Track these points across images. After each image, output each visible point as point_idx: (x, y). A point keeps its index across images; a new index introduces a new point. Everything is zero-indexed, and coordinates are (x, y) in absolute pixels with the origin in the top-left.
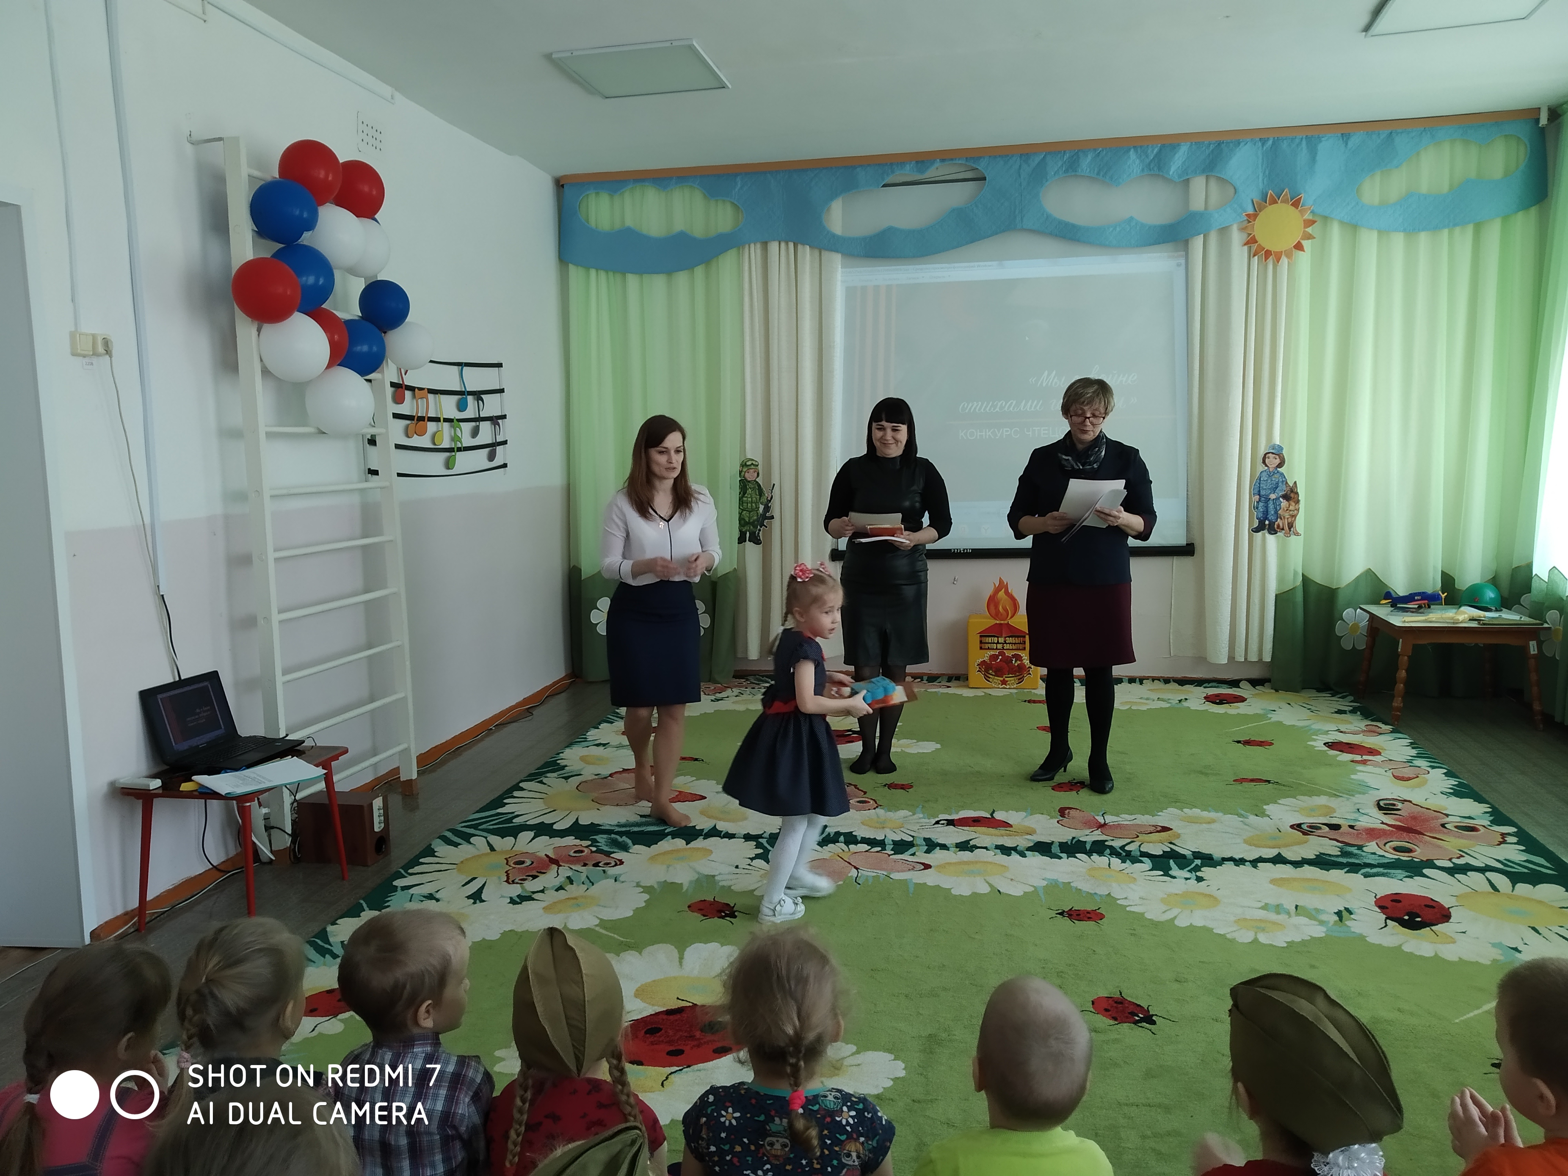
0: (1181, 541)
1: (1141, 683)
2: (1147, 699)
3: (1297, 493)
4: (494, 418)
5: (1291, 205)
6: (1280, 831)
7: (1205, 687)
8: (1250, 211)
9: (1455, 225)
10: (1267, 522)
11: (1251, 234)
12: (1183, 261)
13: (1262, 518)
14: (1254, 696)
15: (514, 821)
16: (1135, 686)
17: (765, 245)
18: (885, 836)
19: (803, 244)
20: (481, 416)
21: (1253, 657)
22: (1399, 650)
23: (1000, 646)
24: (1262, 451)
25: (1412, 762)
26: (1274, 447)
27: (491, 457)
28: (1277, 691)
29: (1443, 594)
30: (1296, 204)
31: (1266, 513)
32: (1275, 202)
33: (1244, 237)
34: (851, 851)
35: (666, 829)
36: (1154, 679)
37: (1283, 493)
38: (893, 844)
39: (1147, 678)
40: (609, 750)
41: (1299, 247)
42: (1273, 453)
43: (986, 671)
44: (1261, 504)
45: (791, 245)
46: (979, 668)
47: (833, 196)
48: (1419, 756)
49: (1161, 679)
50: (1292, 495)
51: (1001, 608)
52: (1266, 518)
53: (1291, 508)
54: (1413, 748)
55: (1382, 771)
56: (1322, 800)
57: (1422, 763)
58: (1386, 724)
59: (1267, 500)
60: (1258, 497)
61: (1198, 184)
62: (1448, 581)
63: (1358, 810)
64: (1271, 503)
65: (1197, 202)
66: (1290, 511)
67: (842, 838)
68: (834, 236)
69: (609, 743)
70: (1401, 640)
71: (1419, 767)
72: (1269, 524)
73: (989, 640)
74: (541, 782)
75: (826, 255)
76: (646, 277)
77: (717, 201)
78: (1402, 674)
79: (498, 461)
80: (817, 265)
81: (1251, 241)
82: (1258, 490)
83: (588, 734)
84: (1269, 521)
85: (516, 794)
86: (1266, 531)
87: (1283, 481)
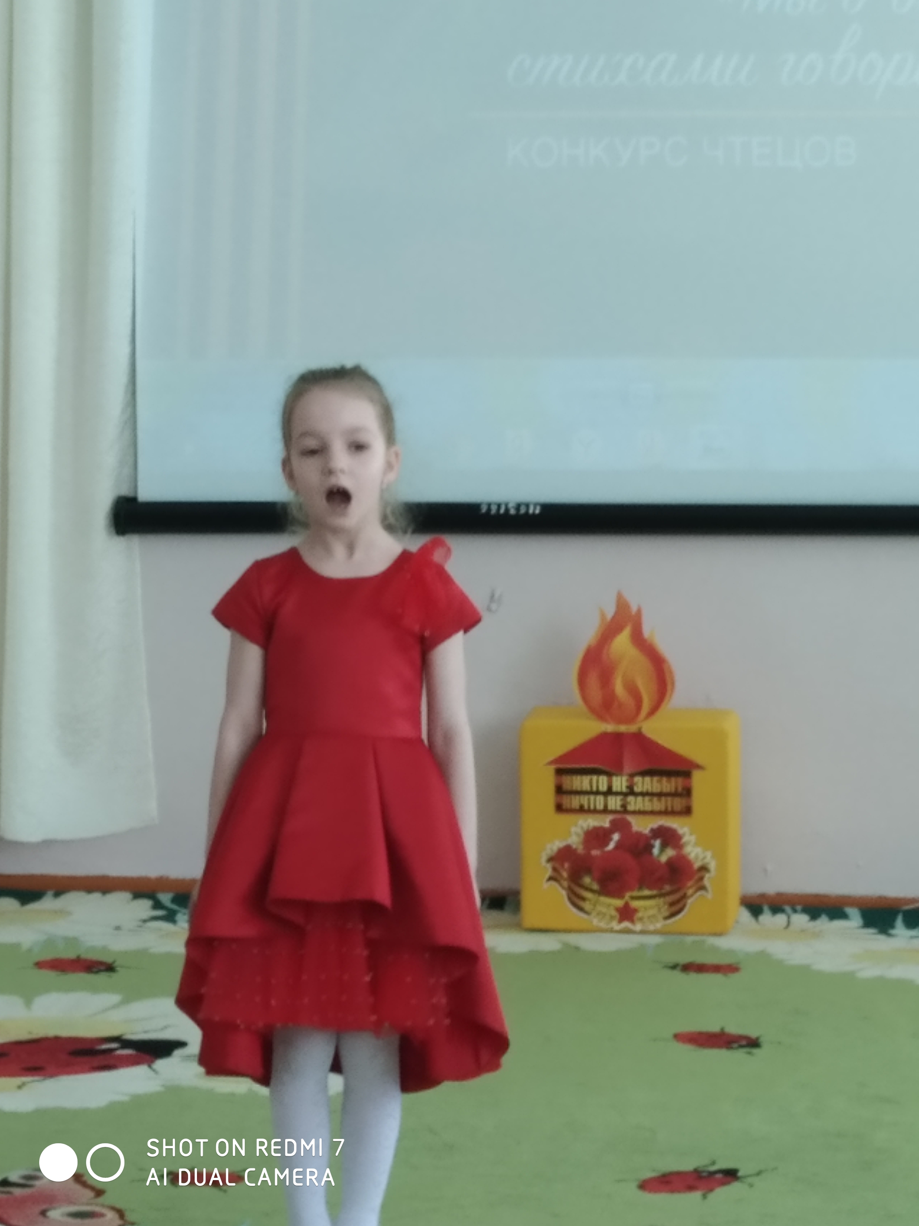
23: (614, 803)
43: (575, 878)
46: (555, 869)
51: (619, 688)
73: (583, 782)
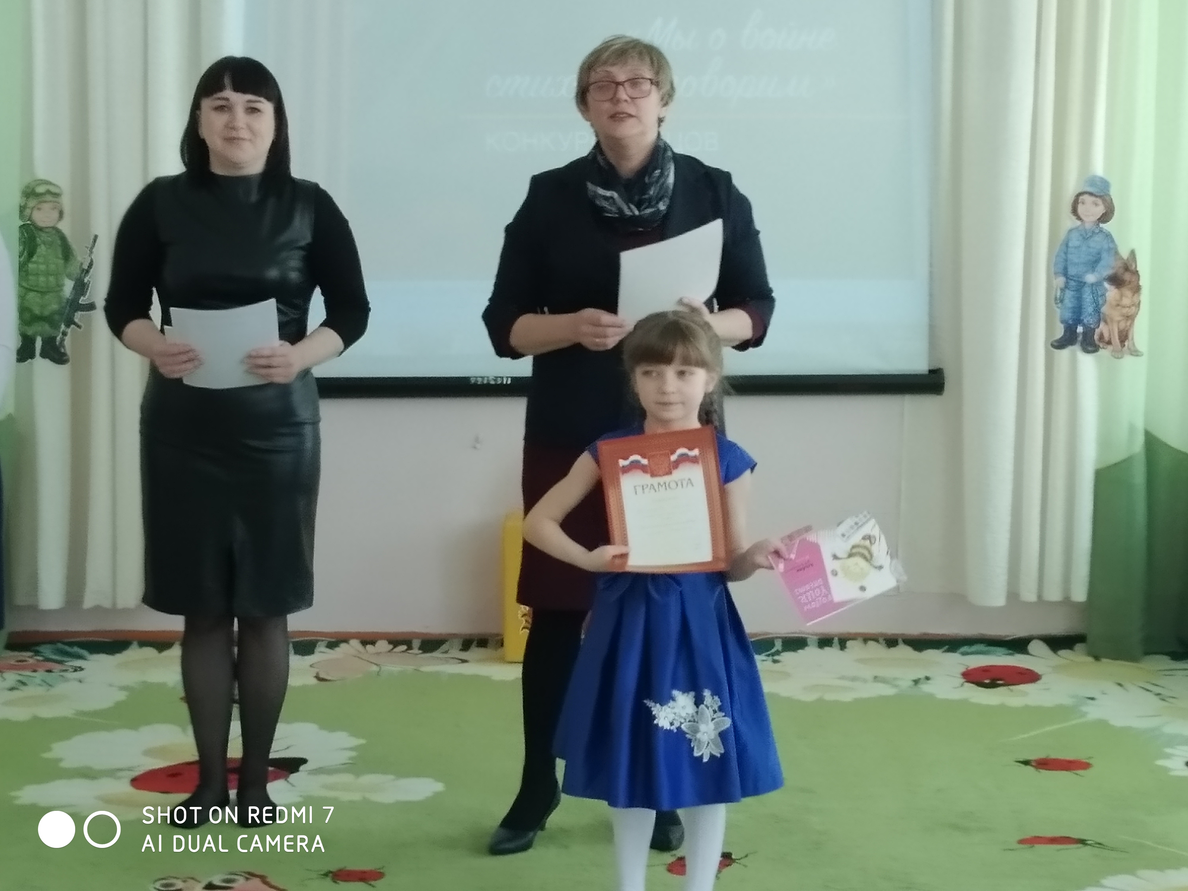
0: (918, 365)
1: (842, 648)
2: (854, 679)
3: (1136, 272)
7: (964, 654)
13: (1071, 322)
14: (1057, 669)
16: (832, 653)
21: (1054, 594)
24: (1072, 187)
26: (1093, 181)
28: (1097, 658)
31: (1078, 310)
36: (867, 638)
37: (1109, 272)
39: (853, 637)
42: (1091, 194)
44: (1069, 294)
49: (881, 640)
50: (1126, 276)
52: (1078, 321)
53: (1125, 301)
59: (1081, 285)
60: (1063, 278)
64: (1087, 290)
66: (1124, 306)
72: (1085, 334)
82: (1063, 266)
84: (1084, 325)
86: (1078, 347)
87: (1109, 249)
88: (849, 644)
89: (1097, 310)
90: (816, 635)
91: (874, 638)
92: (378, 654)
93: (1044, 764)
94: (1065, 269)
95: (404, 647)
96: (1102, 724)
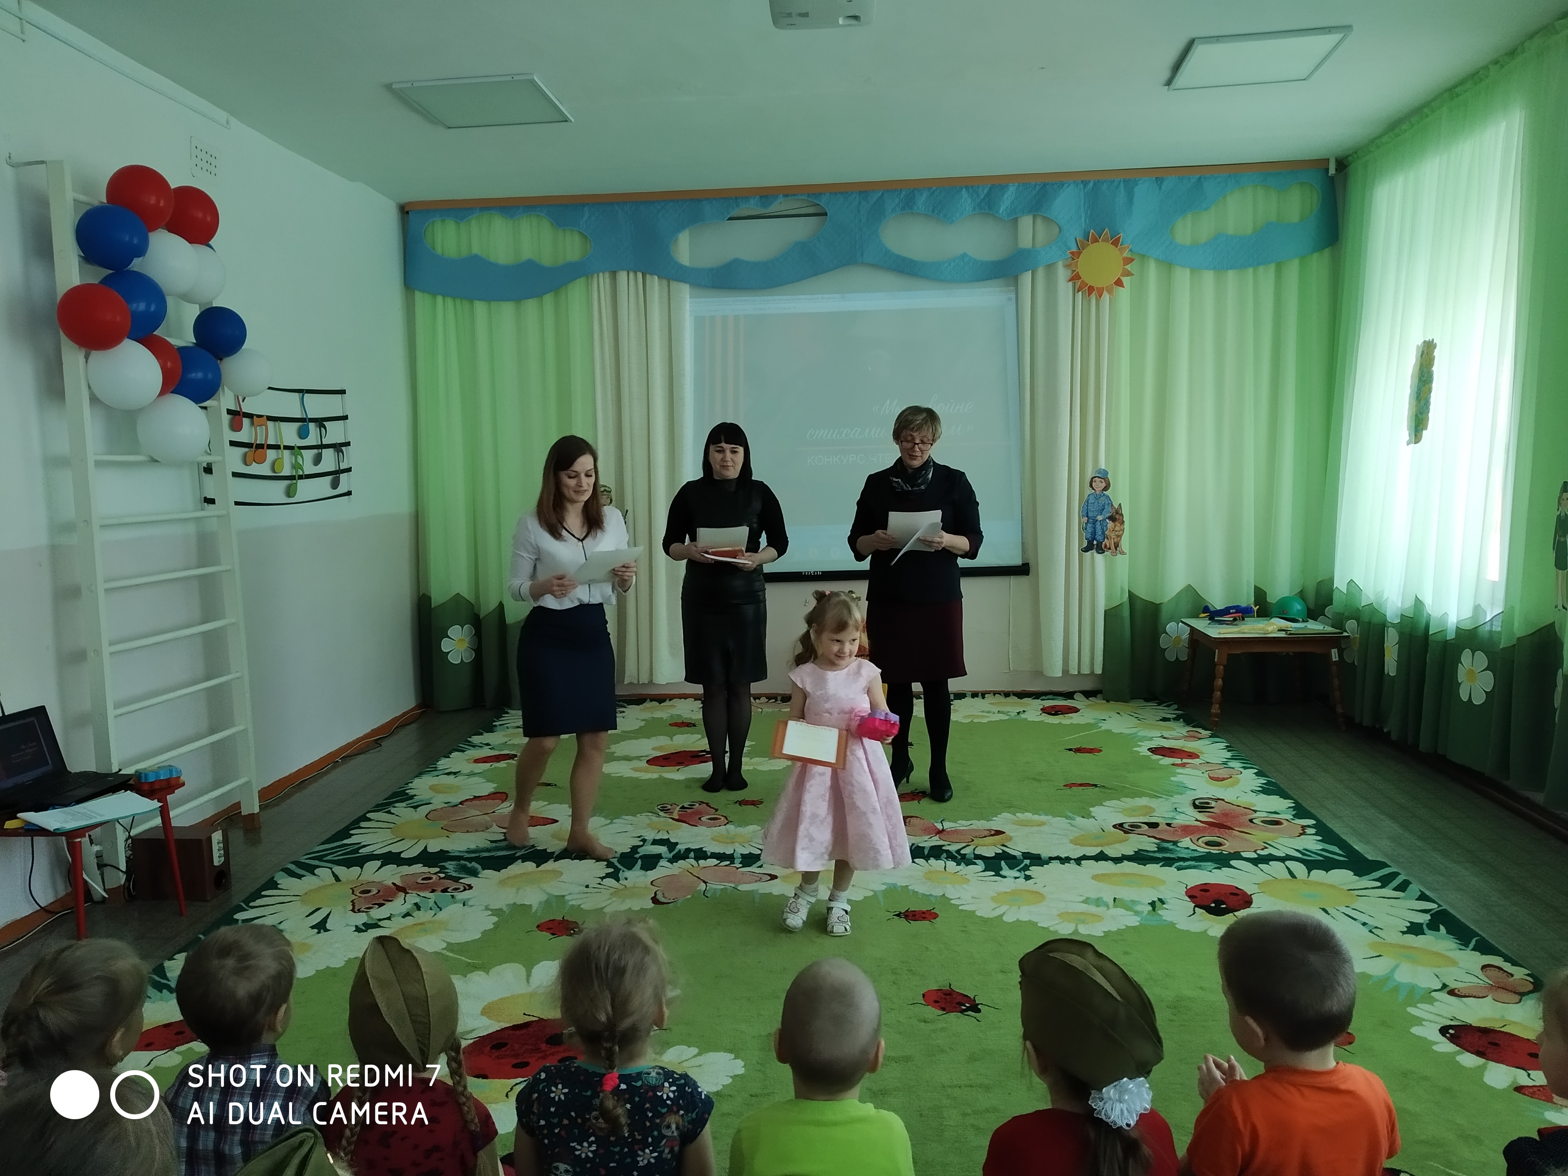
0: (1018, 561)
1: (983, 697)
2: (988, 712)
3: (1122, 515)
4: (337, 445)
5: (1111, 244)
6: (1104, 831)
7: (1042, 700)
8: (1074, 249)
9: (1258, 265)
10: (1095, 542)
11: (1075, 271)
12: (1013, 296)
13: (1091, 539)
14: (1087, 706)
15: (360, 851)
16: (978, 700)
17: (614, 274)
18: (734, 850)
19: (652, 274)
20: (323, 443)
21: (1086, 670)
22: (1216, 660)
24: (1089, 474)
25: (1226, 764)
26: (1099, 471)
27: (335, 484)
28: (1108, 701)
29: (1255, 607)
30: (1116, 243)
31: (1094, 533)
32: (1096, 240)
33: (1069, 274)
34: (700, 866)
35: (516, 853)
36: (995, 693)
37: (1109, 514)
38: (742, 858)
39: (989, 692)
40: (460, 778)
41: (1119, 283)
42: (1099, 477)
44: (1089, 525)
45: (640, 275)
47: (680, 228)
48: (1233, 758)
49: (1002, 693)
50: (1117, 516)
52: (1094, 539)
53: (1117, 528)
54: (1229, 751)
55: (1199, 773)
56: (1144, 801)
57: (1236, 764)
58: (1206, 729)
59: (1095, 521)
60: (1087, 518)
61: (1026, 223)
62: (1260, 595)
63: (1176, 809)
64: (1098, 523)
65: (1025, 241)
66: (1116, 531)
67: (692, 854)
68: (682, 267)
69: (460, 772)
70: (1217, 650)
71: (1233, 768)
72: (1097, 544)
74: (389, 812)
75: (674, 285)
76: (494, 304)
77: (564, 230)
78: (1219, 682)
79: (341, 489)
80: (666, 294)
81: (1075, 278)
82: (1086, 512)
83: (439, 763)
84: (1097, 541)
85: (363, 824)
86: (1094, 551)
87: (1109, 503)
88: (986, 696)
89: (1103, 533)
90: (970, 691)
91: (999, 693)
92: (761, 703)
93: (1078, 750)
94: (1087, 513)
95: (774, 700)
96: (1108, 732)
